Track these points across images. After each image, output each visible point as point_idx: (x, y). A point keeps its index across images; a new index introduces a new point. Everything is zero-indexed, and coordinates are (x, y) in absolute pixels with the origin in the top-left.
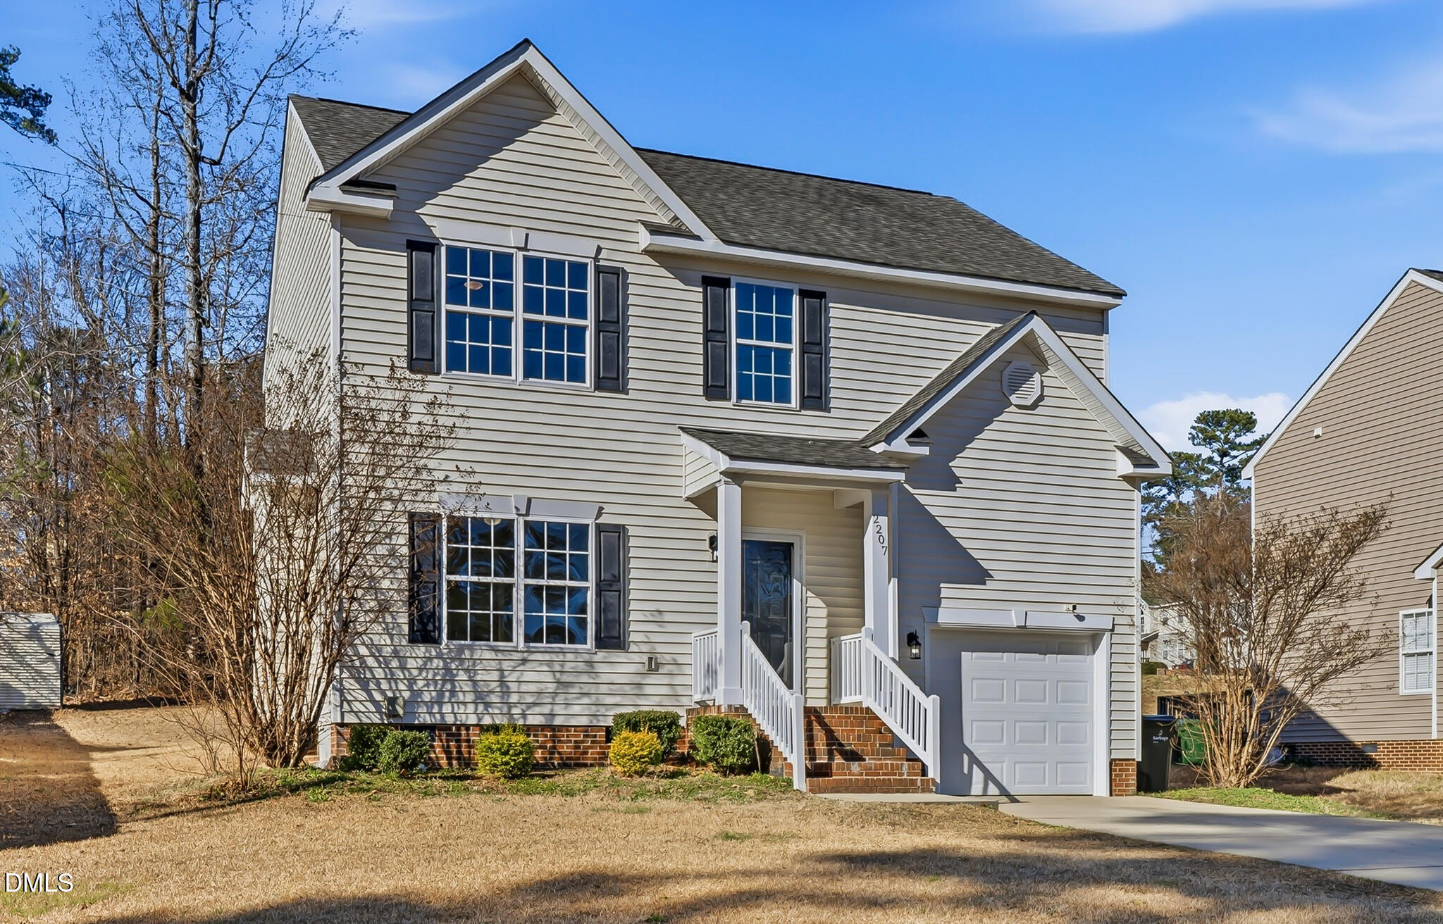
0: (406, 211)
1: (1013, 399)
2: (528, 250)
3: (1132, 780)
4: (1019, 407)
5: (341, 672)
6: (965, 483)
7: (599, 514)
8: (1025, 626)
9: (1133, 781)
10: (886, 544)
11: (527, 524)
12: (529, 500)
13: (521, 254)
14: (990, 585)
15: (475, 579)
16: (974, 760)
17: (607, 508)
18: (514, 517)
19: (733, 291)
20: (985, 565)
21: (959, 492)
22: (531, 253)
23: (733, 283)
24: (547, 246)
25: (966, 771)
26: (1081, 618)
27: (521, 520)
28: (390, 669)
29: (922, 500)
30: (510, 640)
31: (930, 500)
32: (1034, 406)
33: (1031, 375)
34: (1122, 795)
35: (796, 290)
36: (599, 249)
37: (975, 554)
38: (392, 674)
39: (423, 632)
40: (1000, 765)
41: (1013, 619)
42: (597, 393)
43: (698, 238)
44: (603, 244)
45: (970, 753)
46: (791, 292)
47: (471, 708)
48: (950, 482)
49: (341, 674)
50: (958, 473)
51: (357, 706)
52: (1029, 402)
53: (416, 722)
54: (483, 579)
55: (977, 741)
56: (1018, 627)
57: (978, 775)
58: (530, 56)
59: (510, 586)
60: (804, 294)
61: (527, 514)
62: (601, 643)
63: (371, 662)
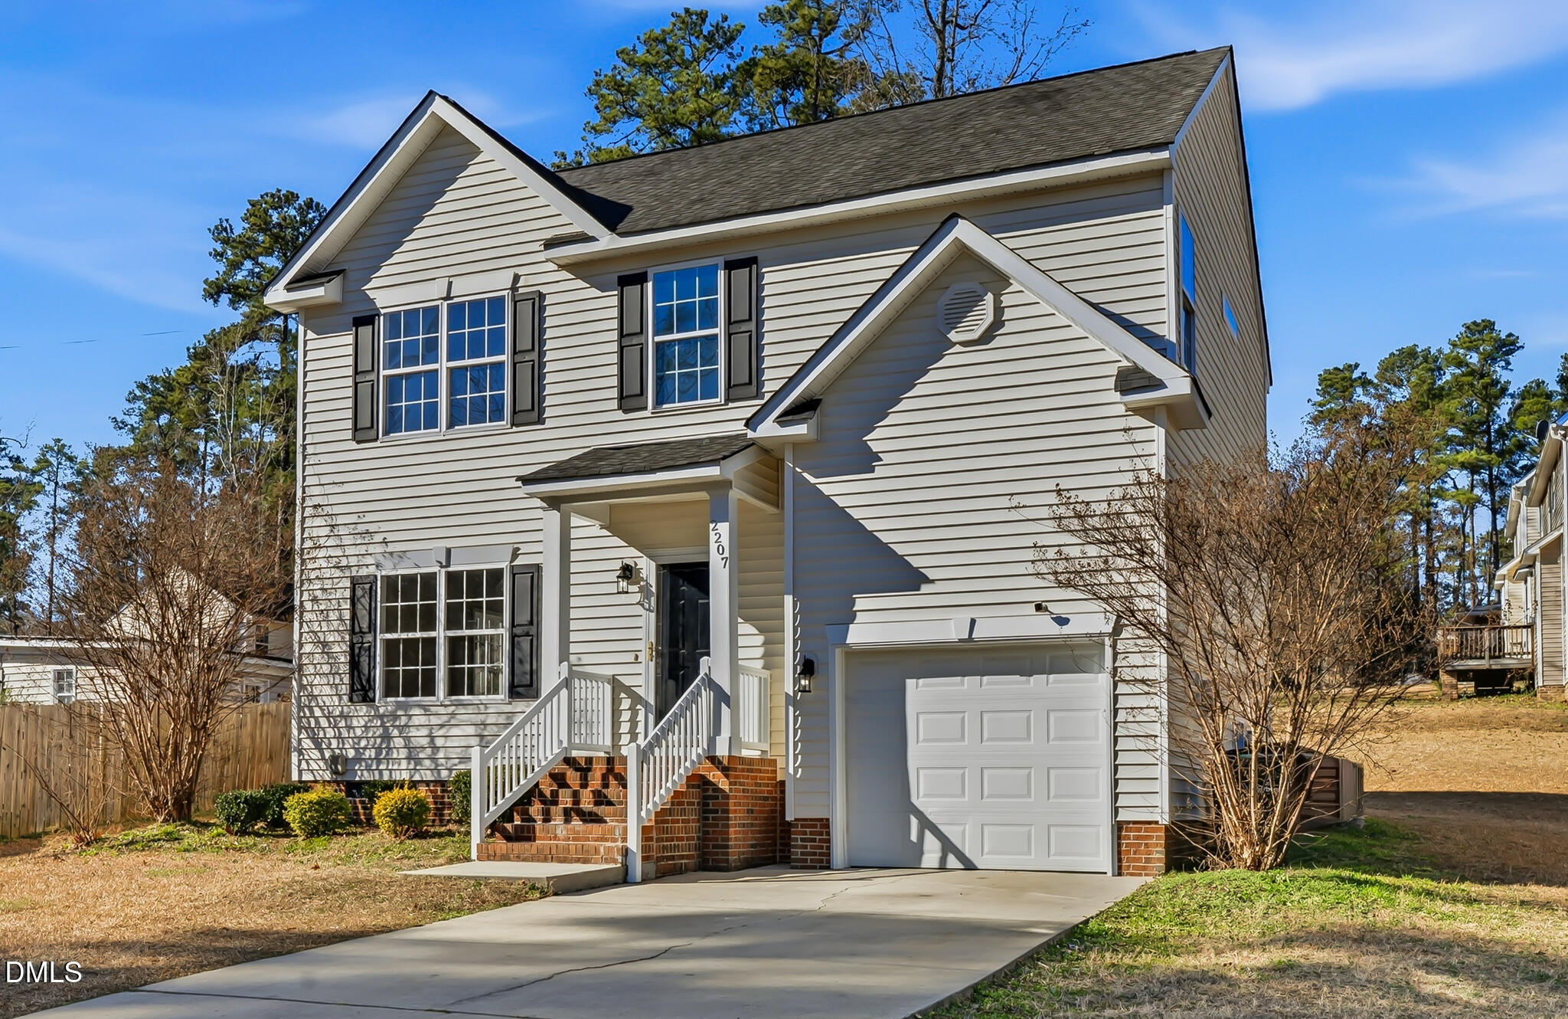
0: (354, 292)
1: (953, 336)
2: (452, 298)
3: (1157, 852)
4: (964, 344)
5: (300, 733)
6: (886, 458)
7: (515, 554)
8: (970, 638)
9: (1159, 854)
10: (727, 554)
11: (449, 575)
12: (449, 551)
13: (445, 304)
14: (925, 588)
15: (404, 636)
16: (926, 824)
17: (524, 549)
18: (436, 569)
19: (650, 285)
20: (915, 562)
21: (879, 472)
22: (456, 300)
23: (650, 275)
24: (467, 288)
25: (914, 837)
26: (1062, 621)
27: (443, 571)
28: (338, 728)
29: (827, 490)
30: (433, 694)
31: (837, 489)
32: (987, 337)
33: (980, 298)
34: (1140, 875)
35: (722, 264)
36: (517, 278)
37: (900, 550)
38: (340, 733)
39: (361, 691)
40: (961, 828)
41: (950, 630)
42: (515, 429)
43: (593, 239)
44: (520, 271)
45: (920, 816)
46: (715, 268)
47: (404, 764)
48: (866, 461)
49: (299, 735)
50: (875, 447)
51: (314, 766)
52: (975, 335)
53: (357, 779)
54: (411, 635)
55: (925, 796)
56: (961, 641)
57: (932, 844)
58: (439, 107)
59: (433, 640)
60: (730, 266)
61: (448, 565)
62: (515, 692)
63: (324, 723)
